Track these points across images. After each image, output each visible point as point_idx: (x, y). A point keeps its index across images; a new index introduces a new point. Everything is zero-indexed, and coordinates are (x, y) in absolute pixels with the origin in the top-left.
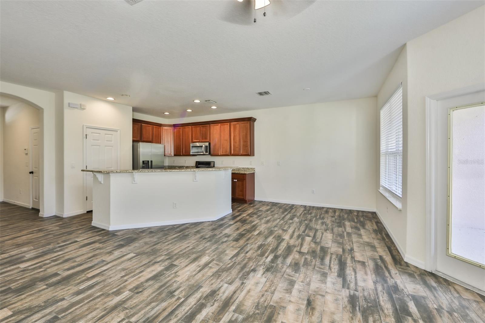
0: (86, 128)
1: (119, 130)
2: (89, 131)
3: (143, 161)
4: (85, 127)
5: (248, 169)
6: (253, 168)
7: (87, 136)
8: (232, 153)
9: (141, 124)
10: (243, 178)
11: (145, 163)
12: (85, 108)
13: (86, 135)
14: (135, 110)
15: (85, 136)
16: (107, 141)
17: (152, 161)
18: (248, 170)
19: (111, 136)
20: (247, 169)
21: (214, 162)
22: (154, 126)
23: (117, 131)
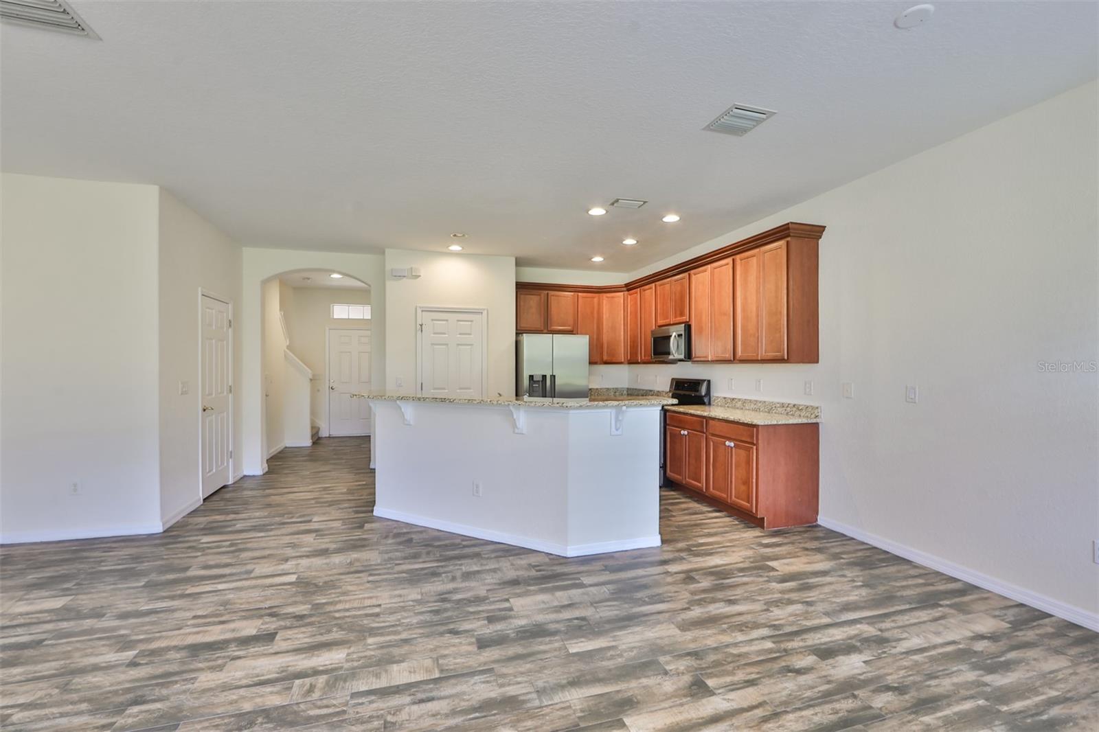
0: (422, 311)
1: (486, 311)
2: (426, 318)
3: (531, 377)
4: (419, 311)
5: (798, 409)
6: (813, 408)
7: (423, 326)
8: (740, 354)
9: (547, 292)
10: (749, 440)
11: (535, 379)
12: (418, 274)
13: (421, 325)
14: (520, 263)
15: (419, 327)
16: (460, 334)
17: (553, 377)
18: (798, 413)
19: (470, 323)
20: (794, 409)
21: (709, 381)
22: (579, 294)
23: (482, 313)
